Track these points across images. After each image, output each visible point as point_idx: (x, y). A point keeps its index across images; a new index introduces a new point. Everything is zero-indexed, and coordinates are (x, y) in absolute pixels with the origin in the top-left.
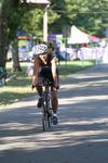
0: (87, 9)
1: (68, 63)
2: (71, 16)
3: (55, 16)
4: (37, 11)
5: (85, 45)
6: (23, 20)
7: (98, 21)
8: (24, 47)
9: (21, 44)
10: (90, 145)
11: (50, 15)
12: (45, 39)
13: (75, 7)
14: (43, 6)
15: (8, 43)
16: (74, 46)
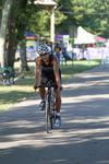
0: (93, 10)
1: (75, 63)
2: (78, 17)
3: (62, 17)
4: (44, 12)
5: (91, 45)
6: (31, 21)
7: (104, 22)
8: (32, 47)
9: (29, 44)
10: (96, 142)
11: (57, 16)
12: (52, 40)
13: (81, 8)
14: (50, 7)
15: (17, 43)
16: (80, 46)
